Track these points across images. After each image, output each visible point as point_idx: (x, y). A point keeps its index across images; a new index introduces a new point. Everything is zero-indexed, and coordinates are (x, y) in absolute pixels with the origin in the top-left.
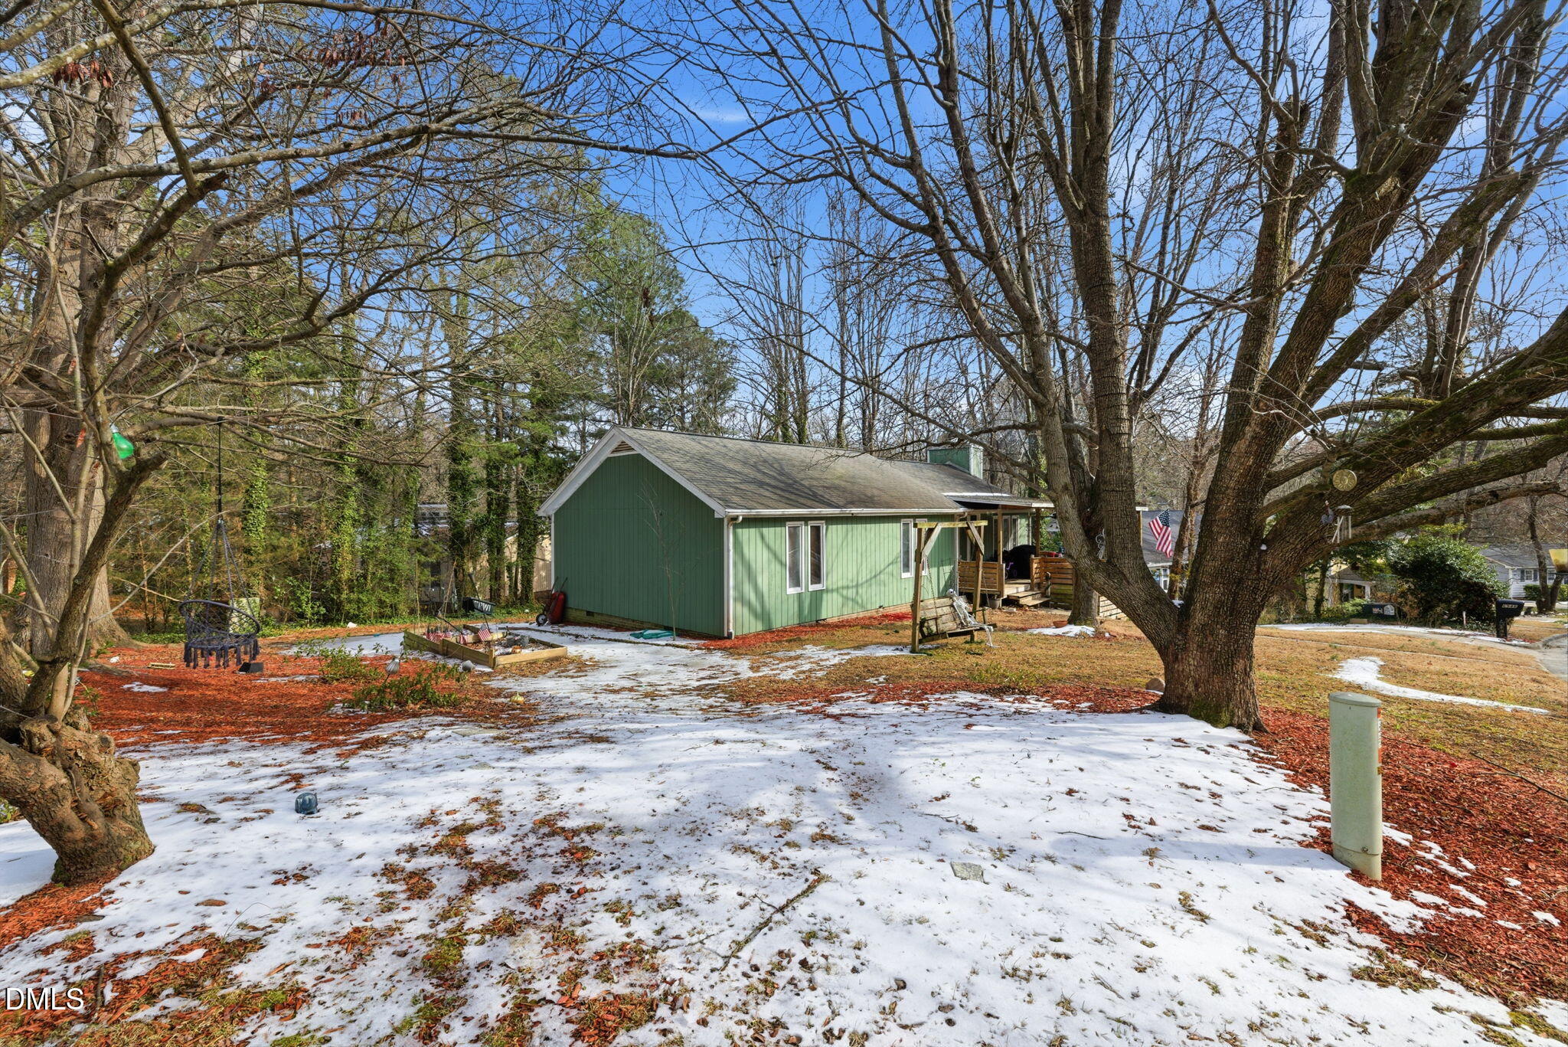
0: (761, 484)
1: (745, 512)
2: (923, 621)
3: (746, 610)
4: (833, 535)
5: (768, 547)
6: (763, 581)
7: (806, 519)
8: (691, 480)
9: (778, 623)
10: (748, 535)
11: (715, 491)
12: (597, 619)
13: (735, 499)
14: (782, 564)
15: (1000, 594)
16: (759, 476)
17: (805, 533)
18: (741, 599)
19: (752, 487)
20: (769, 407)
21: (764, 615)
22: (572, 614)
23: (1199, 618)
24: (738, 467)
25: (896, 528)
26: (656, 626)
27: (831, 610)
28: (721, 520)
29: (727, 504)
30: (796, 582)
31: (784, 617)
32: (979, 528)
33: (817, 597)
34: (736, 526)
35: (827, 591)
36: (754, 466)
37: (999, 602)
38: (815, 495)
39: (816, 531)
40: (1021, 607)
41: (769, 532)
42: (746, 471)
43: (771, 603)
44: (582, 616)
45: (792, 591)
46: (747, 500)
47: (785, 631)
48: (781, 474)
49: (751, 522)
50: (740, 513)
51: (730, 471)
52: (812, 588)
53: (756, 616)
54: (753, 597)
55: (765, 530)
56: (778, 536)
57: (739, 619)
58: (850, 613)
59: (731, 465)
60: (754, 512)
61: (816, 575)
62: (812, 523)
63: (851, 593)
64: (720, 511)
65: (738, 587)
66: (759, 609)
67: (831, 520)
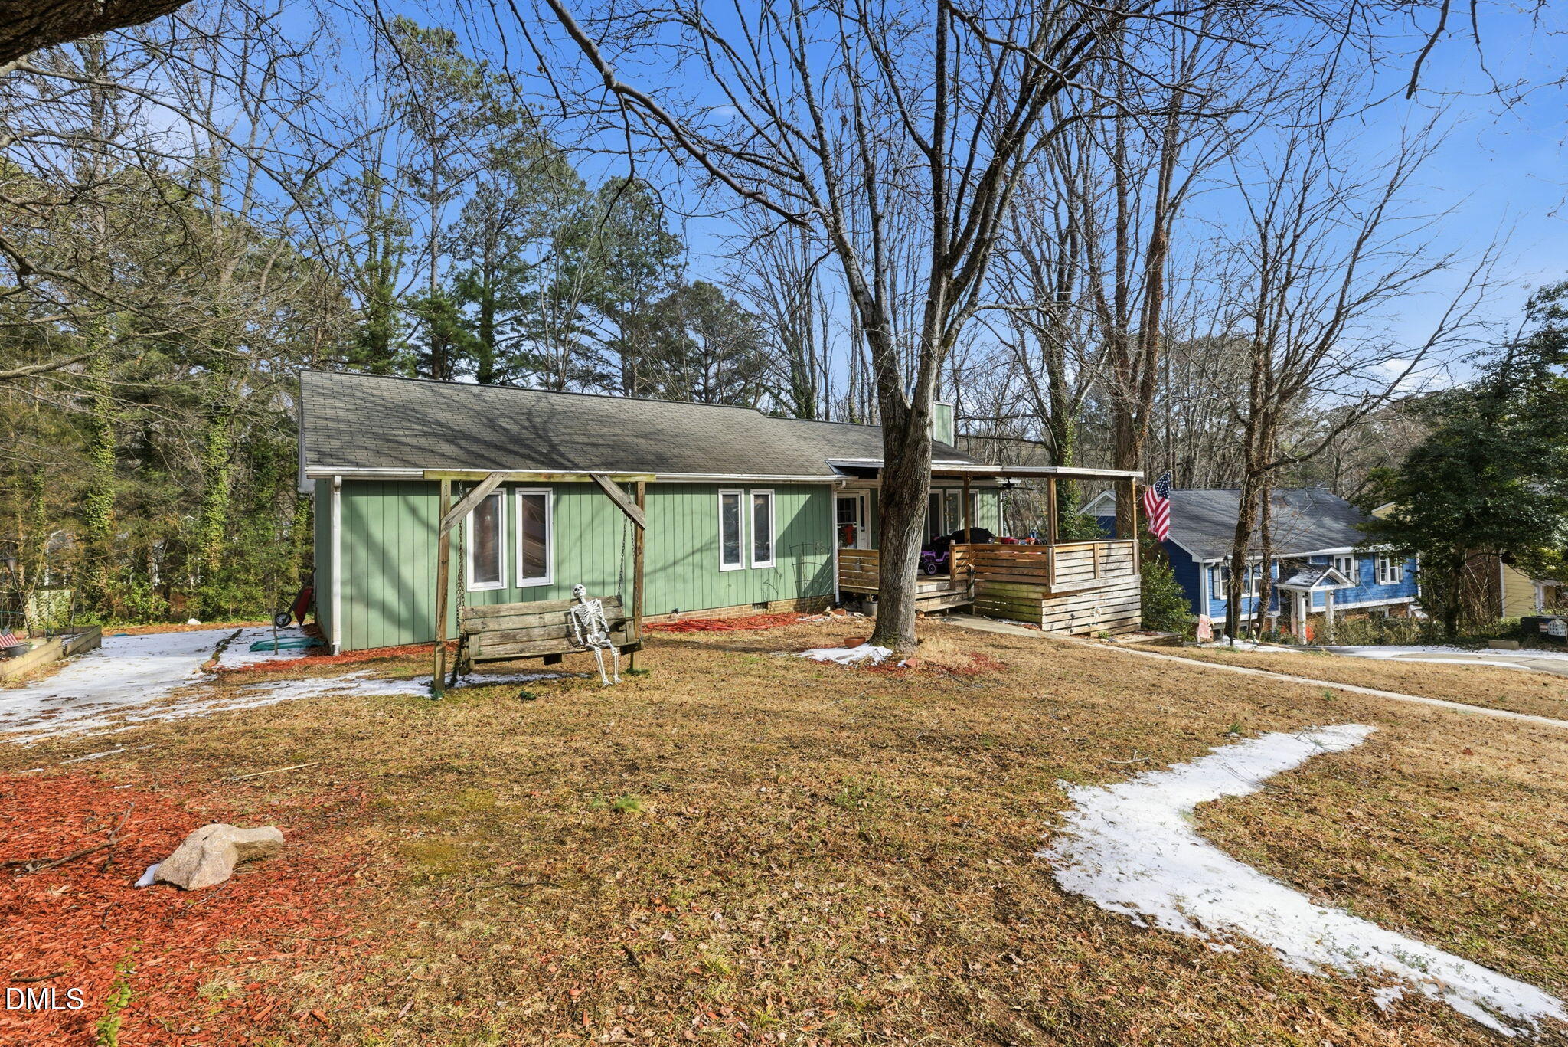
1: (347, 470)
3: (374, 615)
4: (571, 509)
5: (426, 525)
10: (382, 505)
17: (510, 506)
18: (363, 598)
25: (705, 503)
33: (536, 596)
35: (558, 587)
41: (425, 501)
45: (479, 587)
50: (336, 471)
52: (526, 582)
53: (398, 622)
54: (390, 596)
55: (417, 499)
61: (535, 565)
62: (523, 491)
65: (354, 579)
66: (403, 612)
67: (561, 488)
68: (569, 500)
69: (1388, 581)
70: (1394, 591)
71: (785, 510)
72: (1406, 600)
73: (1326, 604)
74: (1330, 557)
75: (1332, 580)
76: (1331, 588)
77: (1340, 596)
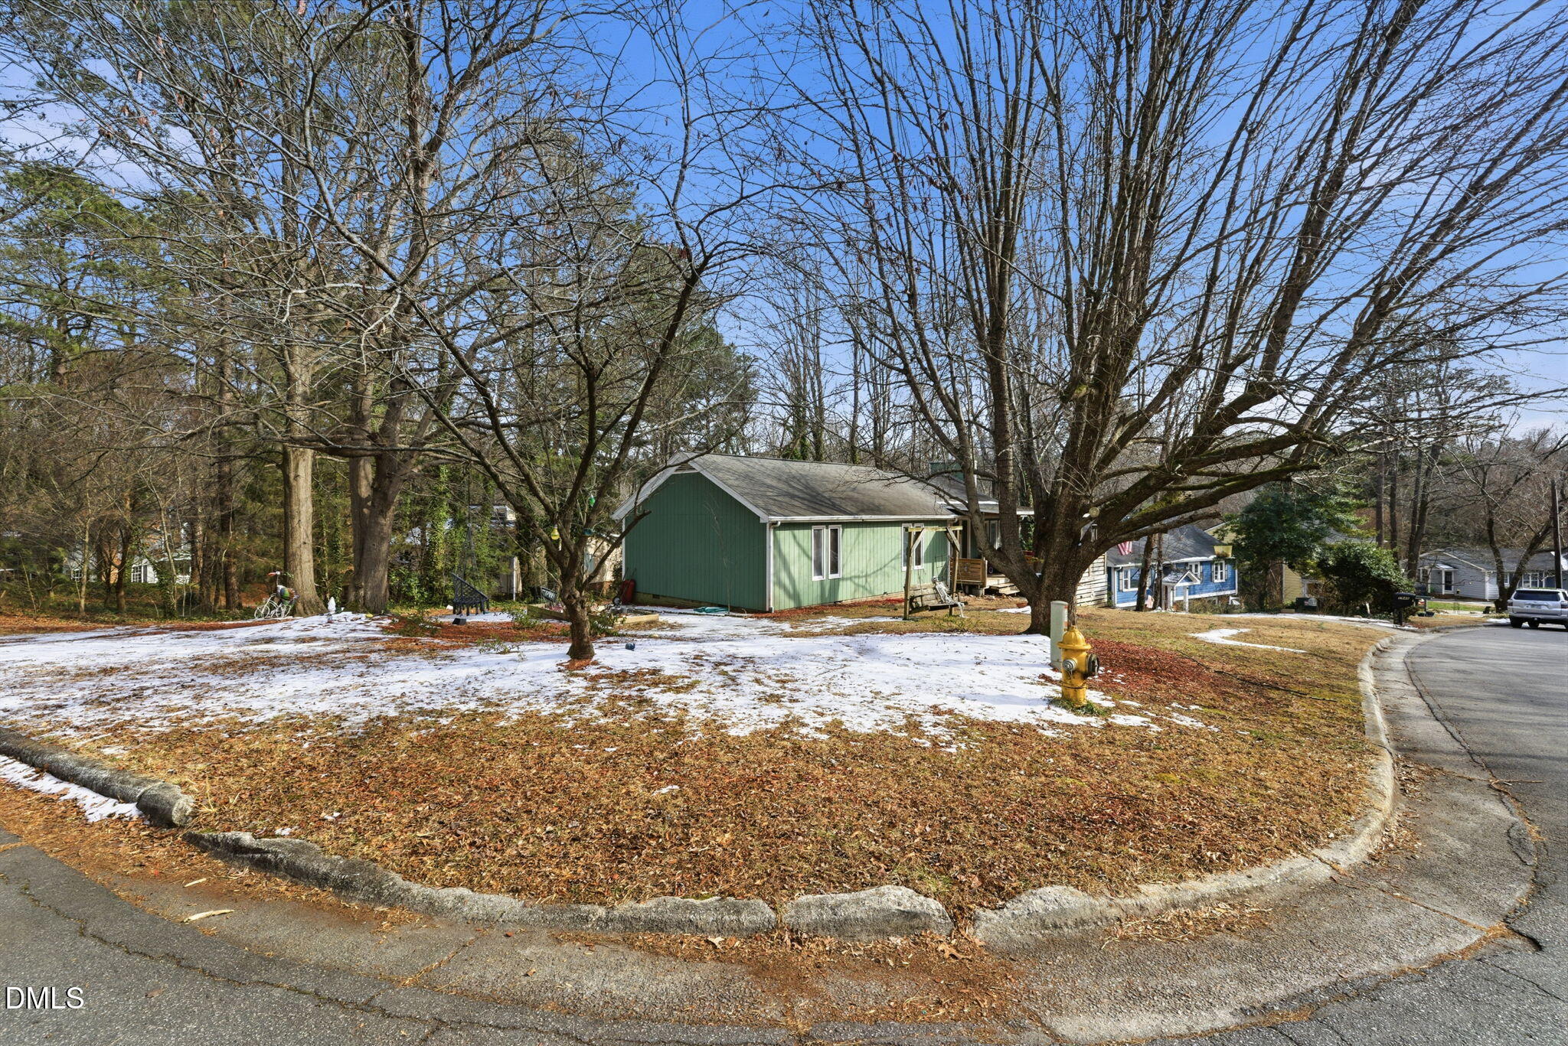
0: (793, 497)
1: (783, 518)
2: (912, 598)
3: (782, 592)
4: (847, 536)
5: (799, 545)
6: (794, 570)
7: (827, 524)
8: (742, 495)
9: (805, 603)
10: (785, 536)
11: (761, 503)
12: (662, 600)
13: (775, 508)
14: (809, 558)
15: (983, 585)
16: (791, 490)
17: (826, 535)
18: (779, 583)
19: (787, 499)
20: (791, 422)
21: (795, 596)
22: (641, 597)
23: (1046, 582)
24: (774, 483)
25: (898, 532)
26: (712, 605)
27: (845, 594)
28: (765, 525)
29: (769, 512)
30: (819, 570)
31: (810, 598)
32: (955, 532)
33: (835, 584)
34: (775, 529)
35: (843, 579)
36: (786, 482)
37: (982, 591)
38: (834, 505)
39: (835, 532)
40: (999, 595)
41: (799, 533)
42: (780, 485)
43: (801, 587)
44: (649, 598)
45: (816, 578)
46: (784, 509)
47: (811, 608)
48: (807, 487)
49: (787, 526)
50: (779, 519)
51: (769, 486)
52: (832, 576)
53: (790, 596)
54: (787, 582)
55: (796, 532)
56: (806, 536)
57: (777, 599)
58: (861, 597)
59: (768, 481)
60: (789, 519)
61: (835, 568)
62: (831, 527)
63: (862, 581)
64: (764, 518)
65: (776, 574)
66: (791, 591)
67: (846, 525)
68: (848, 531)
69: (1218, 581)
70: (1222, 586)
71: (927, 535)
72: (1228, 592)
73: (1183, 594)
74: (1186, 564)
75: (1188, 579)
76: (1187, 584)
77: (1192, 590)
